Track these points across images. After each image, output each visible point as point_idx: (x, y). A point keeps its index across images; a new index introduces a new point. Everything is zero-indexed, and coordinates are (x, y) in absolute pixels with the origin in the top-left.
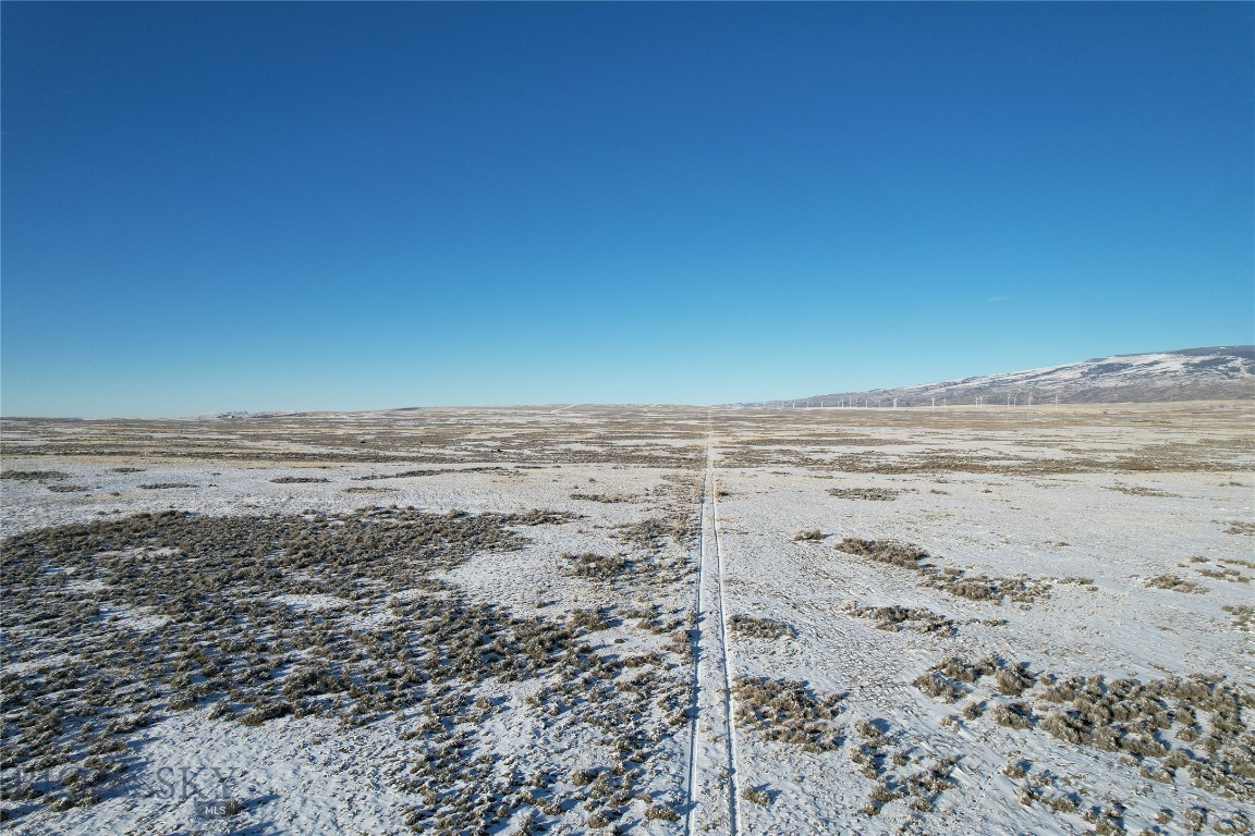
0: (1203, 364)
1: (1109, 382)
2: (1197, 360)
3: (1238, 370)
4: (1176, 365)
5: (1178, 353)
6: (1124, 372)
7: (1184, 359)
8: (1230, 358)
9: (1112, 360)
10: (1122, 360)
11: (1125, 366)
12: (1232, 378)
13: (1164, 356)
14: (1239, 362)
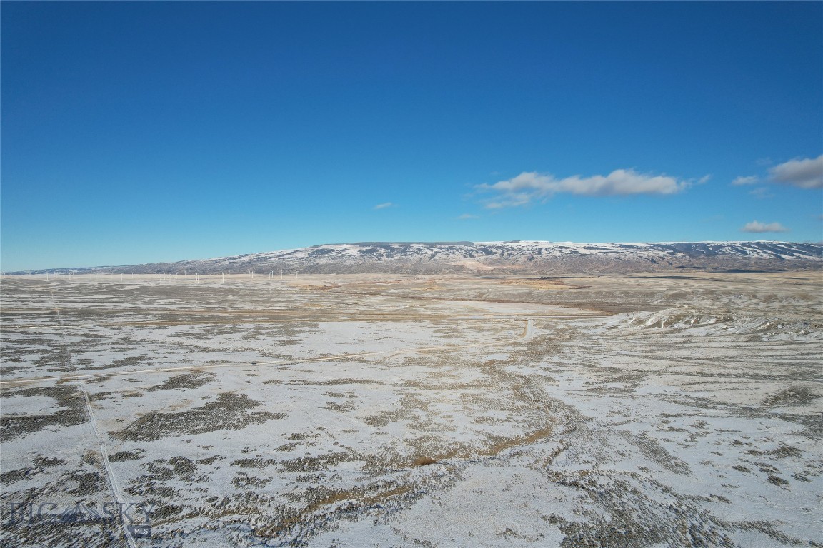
0: (367, 252)
1: (323, 261)
2: (364, 249)
3: (382, 255)
4: (354, 251)
5: (356, 244)
6: (330, 254)
7: (359, 248)
8: (379, 248)
9: (324, 247)
10: (329, 247)
11: (331, 251)
12: (380, 260)
13: (349, 246)
14: (382, 251)
